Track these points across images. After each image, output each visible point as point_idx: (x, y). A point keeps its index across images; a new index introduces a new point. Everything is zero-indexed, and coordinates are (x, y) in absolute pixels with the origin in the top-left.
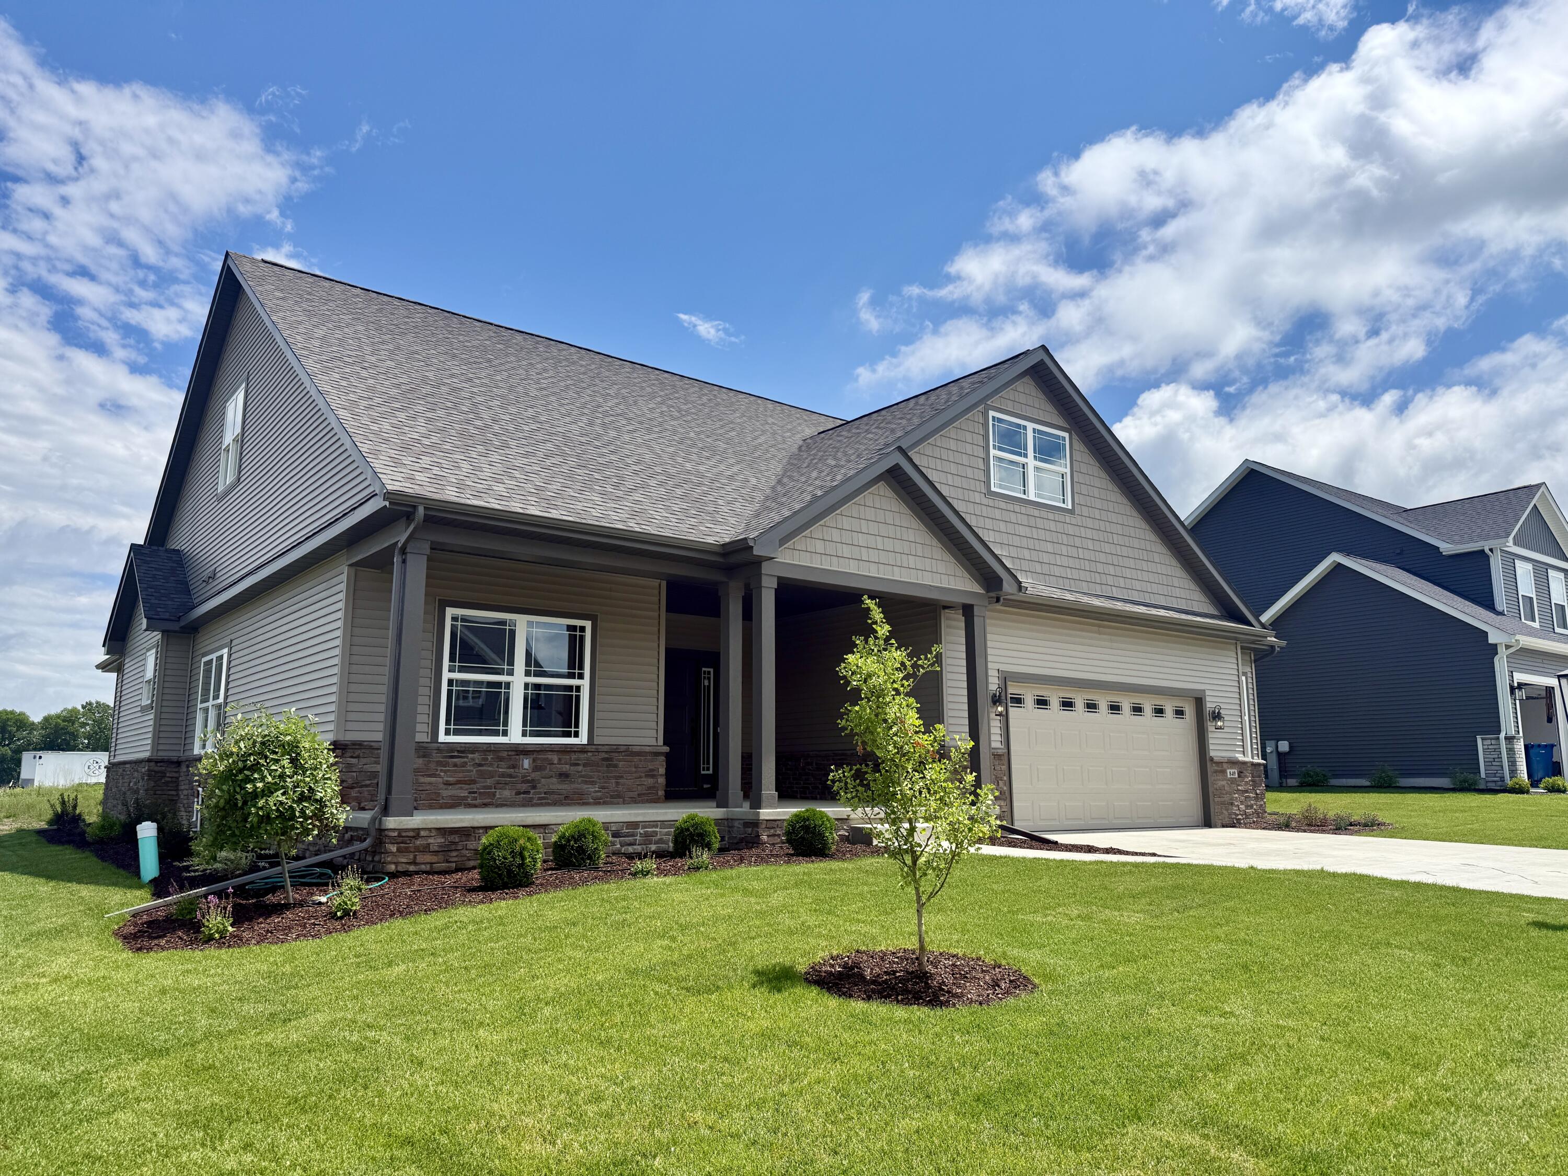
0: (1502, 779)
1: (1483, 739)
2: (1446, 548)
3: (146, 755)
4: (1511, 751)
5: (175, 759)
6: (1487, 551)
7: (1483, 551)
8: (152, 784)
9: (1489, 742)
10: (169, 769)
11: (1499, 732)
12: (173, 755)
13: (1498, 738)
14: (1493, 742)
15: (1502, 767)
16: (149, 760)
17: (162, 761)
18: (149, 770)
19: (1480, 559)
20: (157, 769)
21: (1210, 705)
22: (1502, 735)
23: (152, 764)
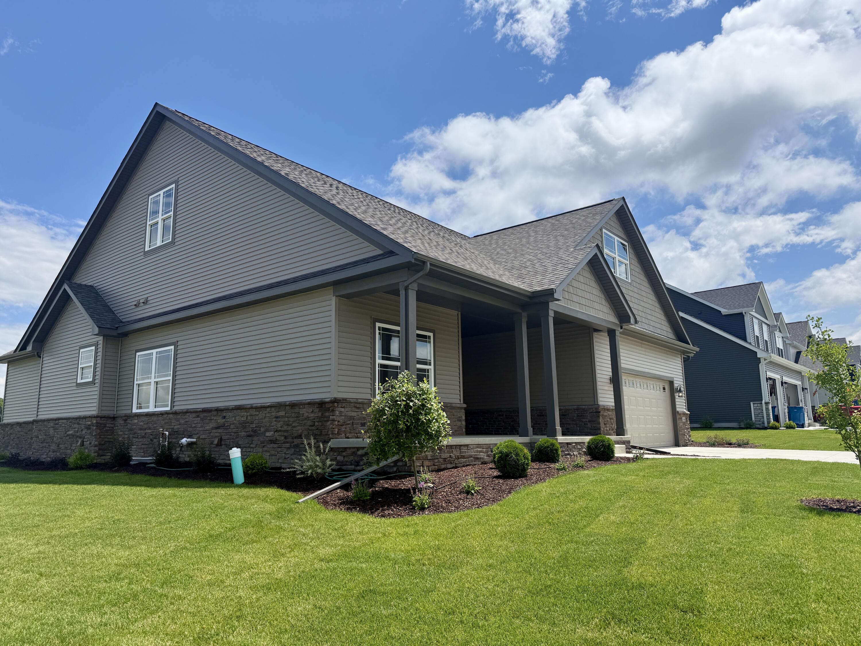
0: (763, 423)
1: (754, 404)
2: (724, 311)
3: (95, 413)
4: (767, 409)
5: (112, 416)
6: (744, 313)
7: (742, 313)
8: (99, 431)
9: (756, 405)
10: (108, 422)
11: (762, 400)
12: (111, 413)
13: (762, 403)
14: (759, 405)
15: (763, 417)
16: (96, 417)
17: (104, 417)
18: (97, 423)
19: (740, 316)
20: (101, 422)
21: (676, 385)
22: (763, 402)
23: (99, 419)
